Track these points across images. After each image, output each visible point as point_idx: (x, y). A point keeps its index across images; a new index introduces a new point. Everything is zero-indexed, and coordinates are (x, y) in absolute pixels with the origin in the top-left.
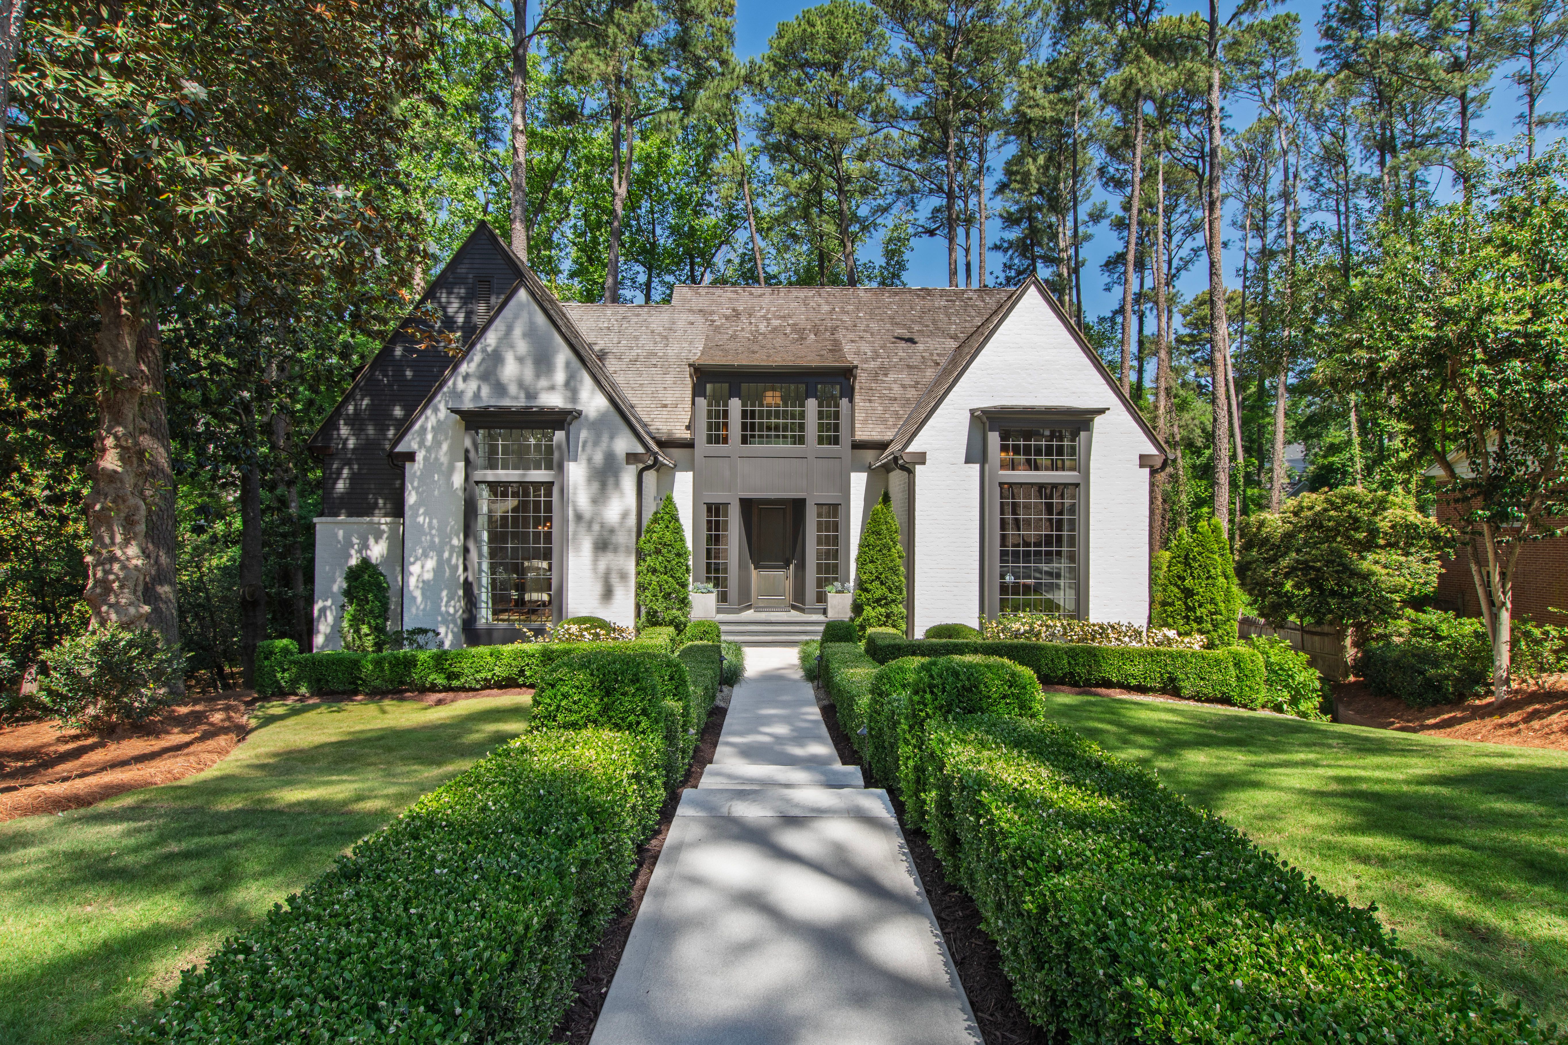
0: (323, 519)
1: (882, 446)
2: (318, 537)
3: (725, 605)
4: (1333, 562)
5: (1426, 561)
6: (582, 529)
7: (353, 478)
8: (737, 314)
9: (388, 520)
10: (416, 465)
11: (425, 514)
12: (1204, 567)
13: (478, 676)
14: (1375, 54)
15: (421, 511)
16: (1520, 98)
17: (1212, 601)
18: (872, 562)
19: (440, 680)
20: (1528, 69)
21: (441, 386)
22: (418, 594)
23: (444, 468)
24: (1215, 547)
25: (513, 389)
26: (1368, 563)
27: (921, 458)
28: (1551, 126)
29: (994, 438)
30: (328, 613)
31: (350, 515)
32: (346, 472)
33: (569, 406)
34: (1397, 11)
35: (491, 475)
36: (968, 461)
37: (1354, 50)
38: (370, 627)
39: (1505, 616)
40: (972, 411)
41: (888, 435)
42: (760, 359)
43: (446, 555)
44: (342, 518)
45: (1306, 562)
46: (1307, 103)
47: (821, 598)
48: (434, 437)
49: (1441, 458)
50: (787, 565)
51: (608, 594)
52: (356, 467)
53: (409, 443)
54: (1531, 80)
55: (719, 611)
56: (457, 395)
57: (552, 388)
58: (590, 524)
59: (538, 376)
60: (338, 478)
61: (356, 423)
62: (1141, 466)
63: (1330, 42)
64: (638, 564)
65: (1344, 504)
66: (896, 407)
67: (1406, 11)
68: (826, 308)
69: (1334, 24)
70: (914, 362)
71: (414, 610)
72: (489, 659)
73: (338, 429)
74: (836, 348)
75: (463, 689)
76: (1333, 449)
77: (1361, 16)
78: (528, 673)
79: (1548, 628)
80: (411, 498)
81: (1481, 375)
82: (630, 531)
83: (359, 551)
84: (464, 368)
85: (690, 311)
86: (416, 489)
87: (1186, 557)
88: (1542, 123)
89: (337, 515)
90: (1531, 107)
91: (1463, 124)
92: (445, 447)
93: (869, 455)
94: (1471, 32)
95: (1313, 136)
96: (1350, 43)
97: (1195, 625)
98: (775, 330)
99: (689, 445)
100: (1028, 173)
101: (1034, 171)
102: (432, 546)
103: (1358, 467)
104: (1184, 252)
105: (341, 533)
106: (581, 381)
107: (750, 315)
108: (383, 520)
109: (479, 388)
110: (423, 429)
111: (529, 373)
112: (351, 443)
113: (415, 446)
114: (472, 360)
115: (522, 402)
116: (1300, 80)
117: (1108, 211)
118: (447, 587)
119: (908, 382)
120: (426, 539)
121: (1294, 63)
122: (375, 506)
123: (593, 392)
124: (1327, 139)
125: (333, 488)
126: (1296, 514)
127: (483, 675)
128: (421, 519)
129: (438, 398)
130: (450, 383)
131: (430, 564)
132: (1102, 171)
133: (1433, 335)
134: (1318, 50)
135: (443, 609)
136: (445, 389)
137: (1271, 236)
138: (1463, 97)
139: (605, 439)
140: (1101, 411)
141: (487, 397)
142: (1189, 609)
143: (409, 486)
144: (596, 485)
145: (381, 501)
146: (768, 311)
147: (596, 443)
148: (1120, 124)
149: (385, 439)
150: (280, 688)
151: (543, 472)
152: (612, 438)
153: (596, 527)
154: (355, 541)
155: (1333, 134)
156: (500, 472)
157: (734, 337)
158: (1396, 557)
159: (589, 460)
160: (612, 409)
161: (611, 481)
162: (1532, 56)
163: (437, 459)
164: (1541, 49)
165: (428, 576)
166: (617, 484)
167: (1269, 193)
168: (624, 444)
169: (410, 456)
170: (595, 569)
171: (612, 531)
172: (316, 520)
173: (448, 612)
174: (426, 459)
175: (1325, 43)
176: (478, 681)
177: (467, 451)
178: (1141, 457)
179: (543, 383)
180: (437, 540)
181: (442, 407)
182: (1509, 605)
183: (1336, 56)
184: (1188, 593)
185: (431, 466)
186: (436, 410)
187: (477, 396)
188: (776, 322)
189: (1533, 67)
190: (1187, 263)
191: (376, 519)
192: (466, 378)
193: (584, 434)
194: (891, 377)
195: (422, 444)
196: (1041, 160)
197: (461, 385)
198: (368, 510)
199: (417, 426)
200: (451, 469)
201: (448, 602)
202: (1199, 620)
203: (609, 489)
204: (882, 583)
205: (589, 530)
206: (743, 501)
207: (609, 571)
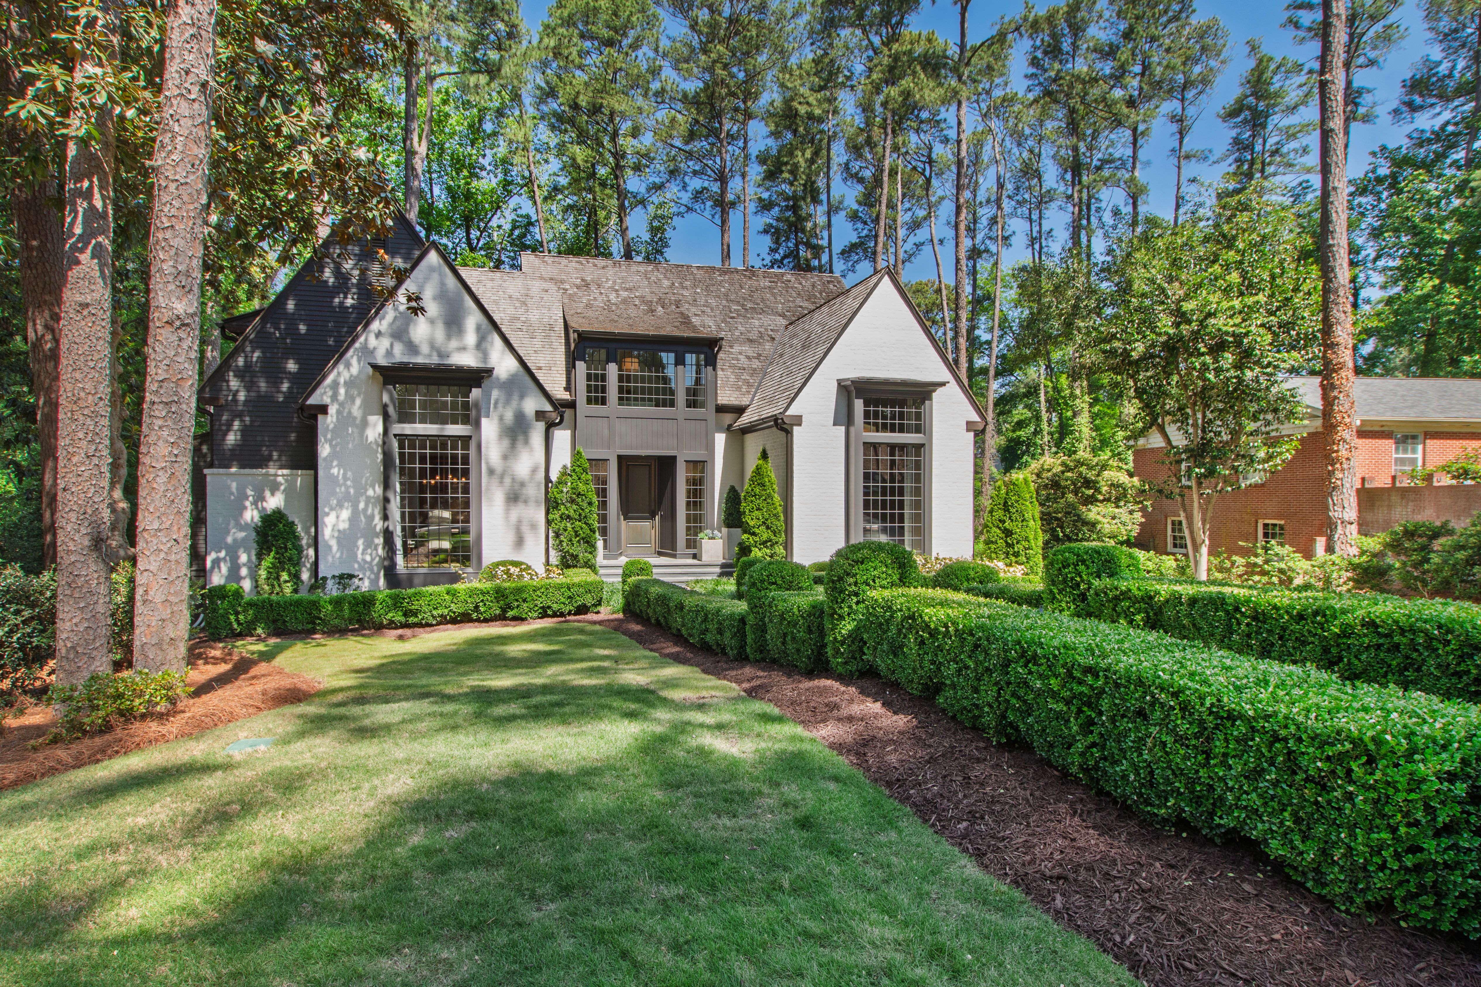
0: (215, 471)
1: (740, 410)
2: (209, 488)
4: (1069, 513)
5: (1131, 512)
6: (495, 481)
7: (245, 431)
8: (586, 285)
9: (286, 472)
10: (329, 419)
11: (339, 466)
12: (1021, 513)
13: (435, 613)
14: (1071, 86)
15: (335, 463)
16: (1173, 134)
17: (1027, 539)
18: (758, 509)
19: (399, 618)
20: (1179, 111)
21: (353, 341)
22: (333, 543)
23: (358, 422)
24: (1028, 496)
25: (425, 349)
26: (1093, 513)
27: (798, 420)
28: (1193, 160)
29: (859, 405)
30: (222, 565)
31: (242, 466)
32: (236, 425)
33: (481, 365)
34: (1088, 48)
35: (408, 429)
36: (835, 424)
37: (1055, 81)
38: (290, 575)
39: (1204, 550)
40: (839, 382)
41: (745, 401)
42: (621, 328)
43: (362, 505)
44: (233, 470)
45: (1049, 514)
46: (1011, 122)
47: (692, 543)
48: (346, 392)
49: (1162, 430)
50: (652, 517)
51: (520, 542)
52: (247, 419)
53: (318, 397)
54: (1181, 121)
56: (367, 351)
57: (463, 349)
58: (502, 477)
59: (449, 337)
60: (229, 430)
61: (246, 374)
62: (968, 430)
63: (1034, 71)
64: (547, 513)
65: (1076, 467)
66: (745, 377)
67: (1095, 50)
68: (666, 283)
69: (1039, 54)
70: (753, 336)
71: (330, 559)
72: (447, 597)
73: (228, 381)
74: (686, 321)
75: (420, 625)
76: (1020, 425)
77: (1060, 50)
78: (482, 609)
79: (1234, 558)
80: (324, 450)
81: (1204, 364)
82: (539, 483)
83: (255, 503)
84: (375, 326)
85: (541, 278)
86: (330, 442)
87: (1005, 503)
88: (1187, 157)
89: (229, 467)
90: (1181, 143)
91: (1134, 153)
92: (358, 402)
93: (728, 418)
94: (1143, 74)
95: (1015, 151)
96: (1053, 74)
97: (1013, 559)
98: (624, 301)
99: (572, 405)
100: (796, 166)
101: (803, 164)
102: (347, 497)
103: (1047, 438)
104: (909, 246)
105: (234, 485)
106: (491, 342)
107: (599, 286)
108: (280, 472)
109: (392, 345)
110: (335, 385)
111: (440, 334)
112: (242, 396)
113: (327, 400)
114: (383, 318)
115: (435, 360)
116: (1008, 100)
117: (846, 204)
118: (363, 536)
119: (750, 353)
120: (340, 490)
121: (1006, 84)
122: (269, 458)
123: (503, 353)
124: (1025, 155)
125: (224, 440)
126: (1038, 475)
127: (440, 612)
128: (335, 471)
129: (351, 352)
130: (362, 339)
131: (345, 514)
132: (847, 167)
133: (1171, 331)
134: (1026, 76)
135: (360, 556)
136: (357, 345)
137: (979, 237)
138: (1135, 130)
139: (516, 397)
140: (943, 384)
141: (399, 355)
142: (1008, 545)
143: (321, 439)
144: (506, 442)
145: (275, 455)
146: (614, 282)
147: (507, 402)
148: (862, 126)
149: (279, 392)
150: (232, 630)
151: (460, 426)
152: (522, 397)
153: (508, 480)
154: (250, 492)
155: (1031, 151)
156: (418, 425)
157: (589, 306)
158: (1110, 509)
159: (501, 418)
160: (521, 369)
161: (521, 438)
162: (1183, 100)
163: (350, 412)
164: (1190, 94)
165: (344, 525)
166: (527, 442)
167: (979, 199)
168: (532, 404)
169: (323, 409)
170: (507, 518)
171: (522, 484)
172: (206, 471)
173: (364, 560)
174: (338, 412)
175: (1032, 70)
176: (434, 617)
177: (385, 406)
178: (968, 423)
179: (454, 344)
180: (352, 491)
181: (354, 361)
182: (1207, 542)
183: (1040, 84)
184: (1008, 533)
185: (345, 419)
186: (348, 366)
187: (389, 353)
188: (625, 294)
189: (1183, 109)
190: (911, 256)
191: (272, 471)
192: (379, 335)
193: (495, 394)
194: (736, 349)
195: (334, 397)
196: (808, 154)
197: (372, 342)
198: (262, 462)
199: (329, 380)
200: (365, 424)
201: (364, 550)
202: (1016, 555)
203: (520, 444)
204: (768, 528)
205: (501, 482)
206: (620, 458)
207: (519, 522)
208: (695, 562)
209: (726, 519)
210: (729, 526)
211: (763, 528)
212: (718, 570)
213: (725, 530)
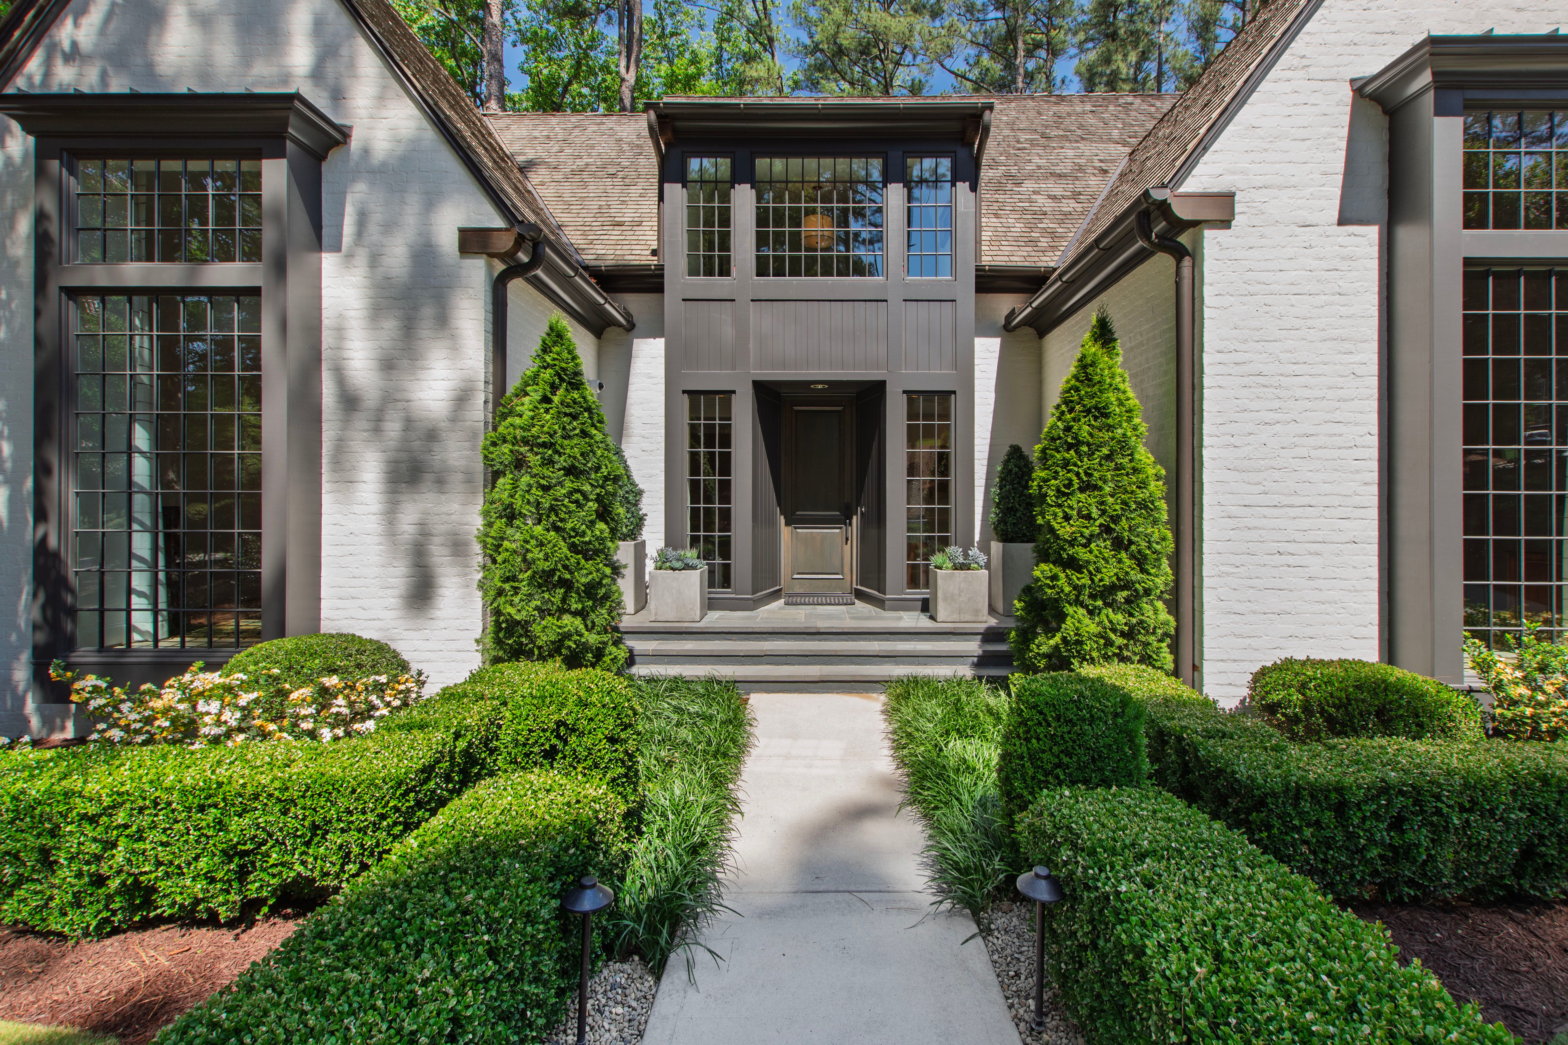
1: (1034, 283)
3: (721, 593)
18: (1087, 487)
27: (1218, 208)
36: (1345, 218)
40: (1360, 83)
47: (919, 575)
50: (845, 519)
51: (422, 589)
55: (710, 604)
58: (378, 417)
99: (654, 280)
106: (352, 65)
144: (390, 325)
151: (234, 267)
152: (430, 203)
153: (393, 428)
159: (374, 260)
160: (430, 134)
161: (428, 311)
171: (432, 435)
193: (356, 195)
203: (425, 331)
204: (1119, 544)
205: (377, 429)
206: (760, 387)
207: (424, 534)
208: (923, 622)
209: (1002, 521)
210: (1006, 537)
211: (1102, 546)
212: (974, 647)
213: (996, 547)
